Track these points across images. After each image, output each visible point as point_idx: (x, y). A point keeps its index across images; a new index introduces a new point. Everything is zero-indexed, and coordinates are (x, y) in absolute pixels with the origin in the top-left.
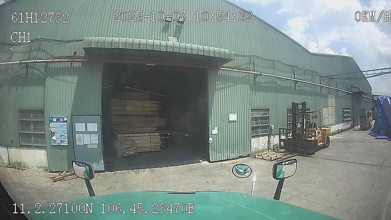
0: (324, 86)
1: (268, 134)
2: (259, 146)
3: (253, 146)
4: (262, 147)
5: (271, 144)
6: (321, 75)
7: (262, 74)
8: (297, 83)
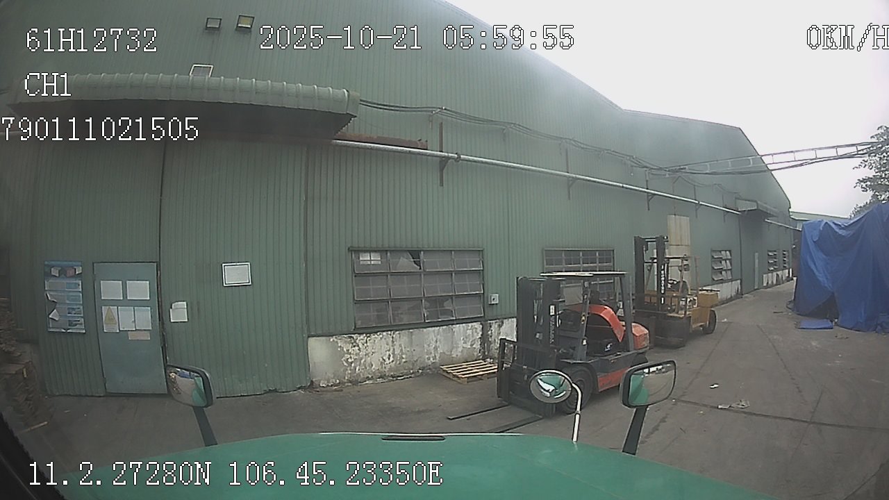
0: (656, 192)
1: (481, 317)
2: (454, 350)
3: (436, 348)
4: (462, 351)
5: (491, 343)
6: (648, 165)
7: (462, 156)
8: (572, 184)
